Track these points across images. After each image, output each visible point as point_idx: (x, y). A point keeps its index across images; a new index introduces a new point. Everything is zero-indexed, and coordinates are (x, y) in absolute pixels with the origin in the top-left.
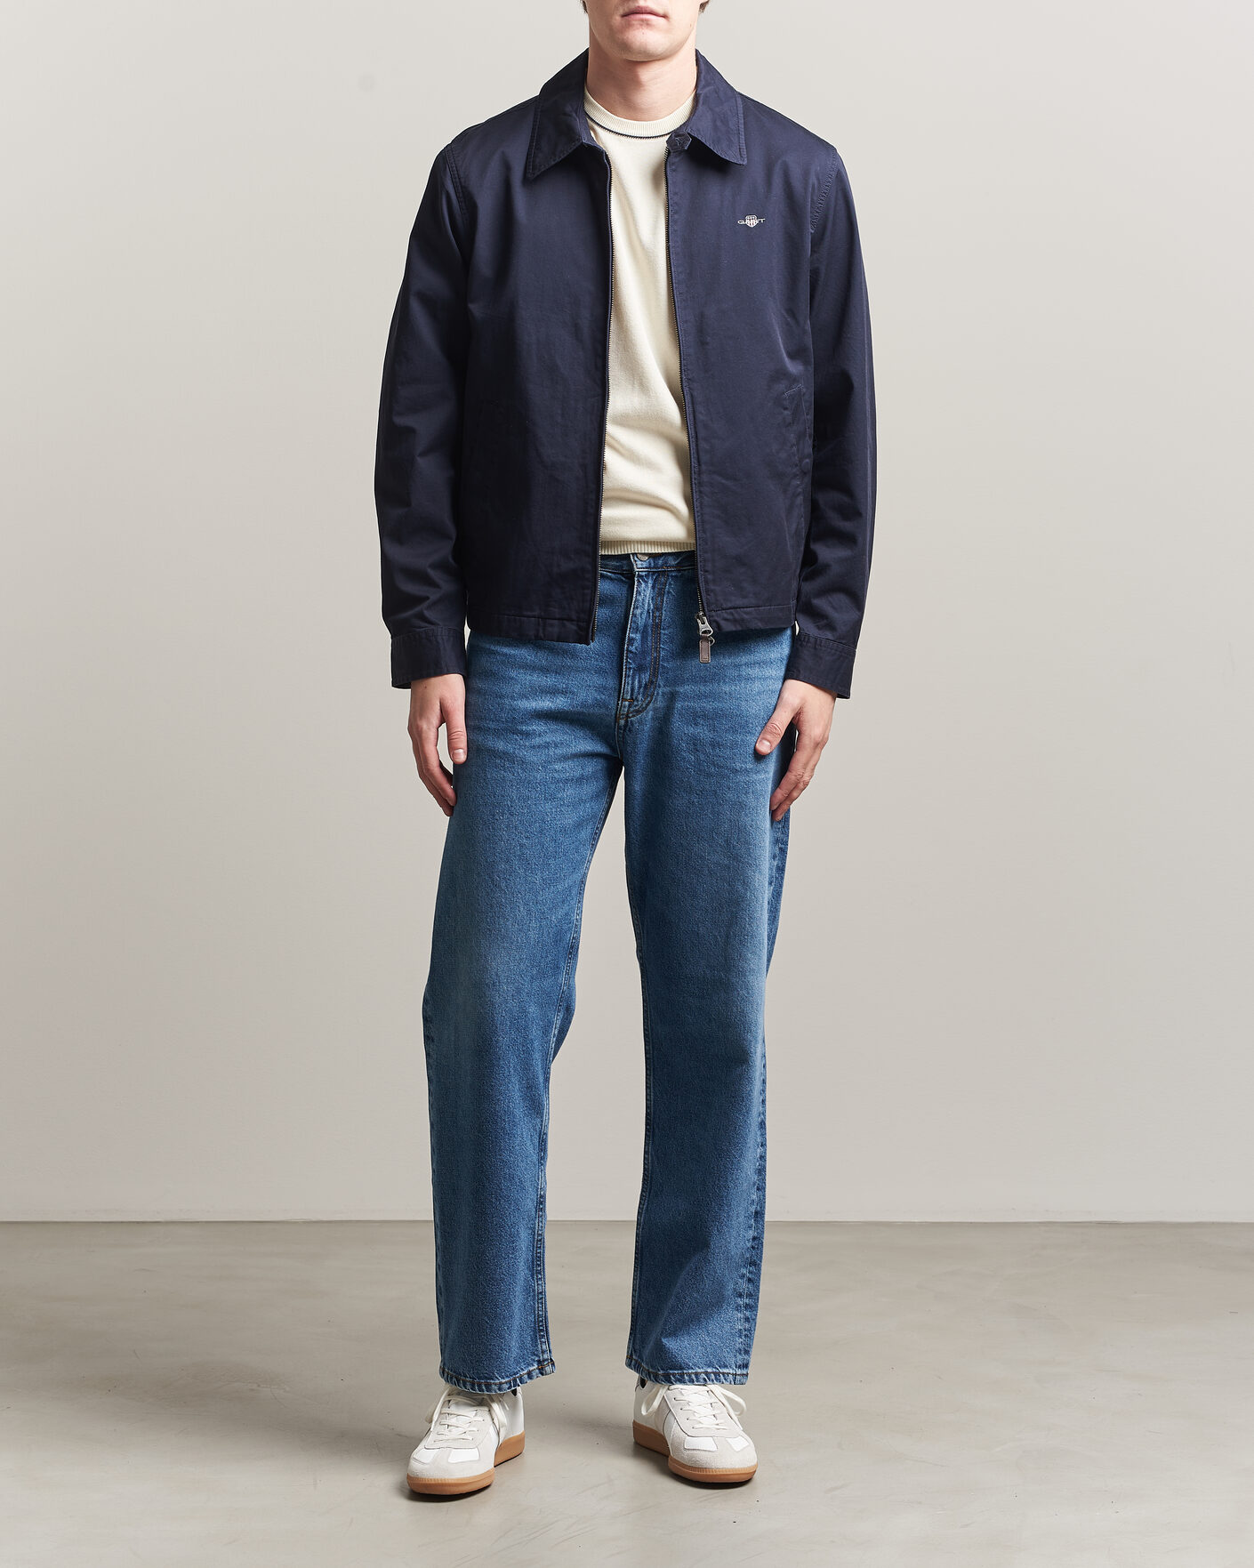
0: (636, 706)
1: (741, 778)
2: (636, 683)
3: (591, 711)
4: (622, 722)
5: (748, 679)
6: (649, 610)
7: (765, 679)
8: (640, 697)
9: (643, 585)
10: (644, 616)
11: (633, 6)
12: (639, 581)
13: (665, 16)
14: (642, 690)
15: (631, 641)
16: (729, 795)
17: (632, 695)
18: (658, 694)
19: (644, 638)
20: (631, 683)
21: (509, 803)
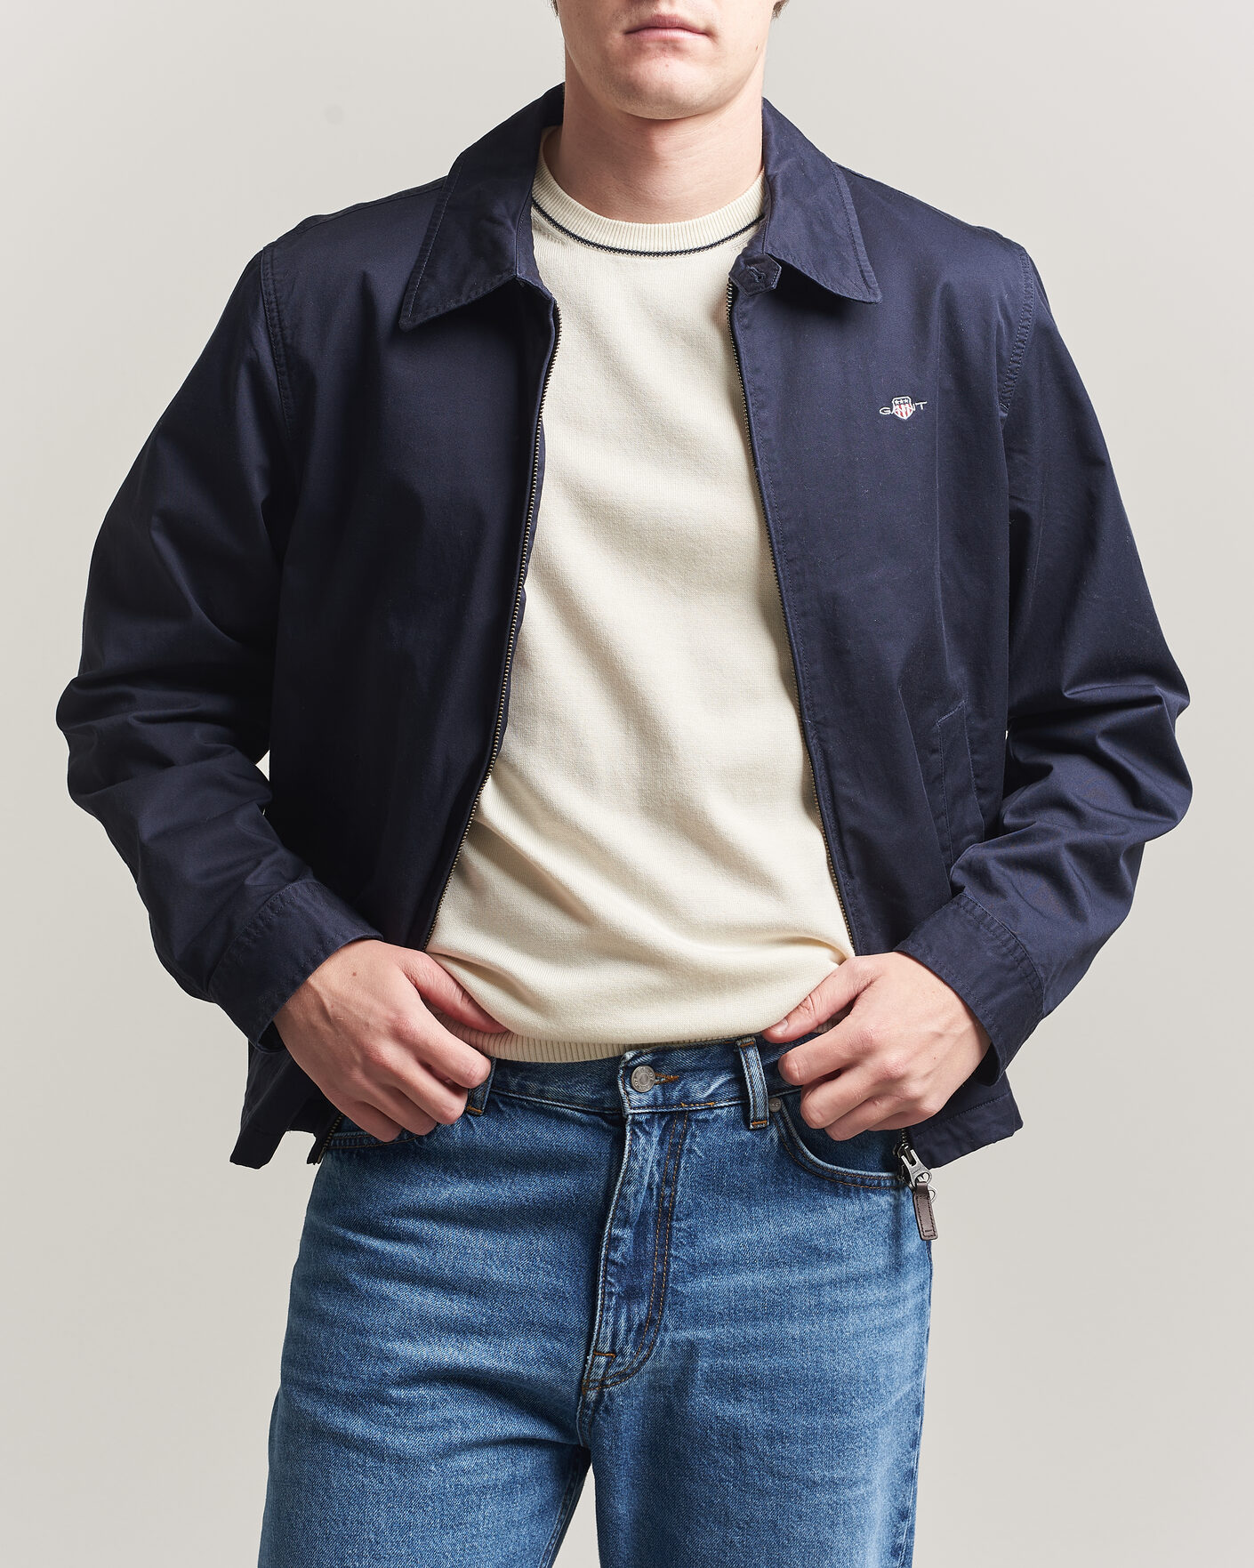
0: (620, 1365)
1: (823, 1497)
2: (622, 1321)
3: (534, 1371)
4: (592, 1395)
5: (837, 1310)
6: (650, 1185)
7: (866, 1308)
8: (629, 1349)
9: (643, 1140)
10: (641, 1198)
11: (647, 13)
12: (634, 1133)
13: (708, 33)
14: (632, 1335)
15: (615, 1242)
16: (801, 1530)
17: (613, 1344)
18: (662, 1342)
19: (639, 1237)
20: (612, 1322)
21: (372, 1536)
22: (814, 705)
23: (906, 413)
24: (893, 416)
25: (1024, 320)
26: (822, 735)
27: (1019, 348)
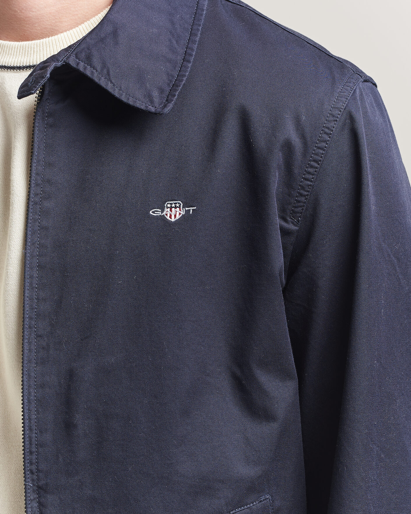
22: (38, 471)
23: (175, 216)
24: (163, 218)
25: (321, 141)
26: (42, 500)
27: (312, 167)
